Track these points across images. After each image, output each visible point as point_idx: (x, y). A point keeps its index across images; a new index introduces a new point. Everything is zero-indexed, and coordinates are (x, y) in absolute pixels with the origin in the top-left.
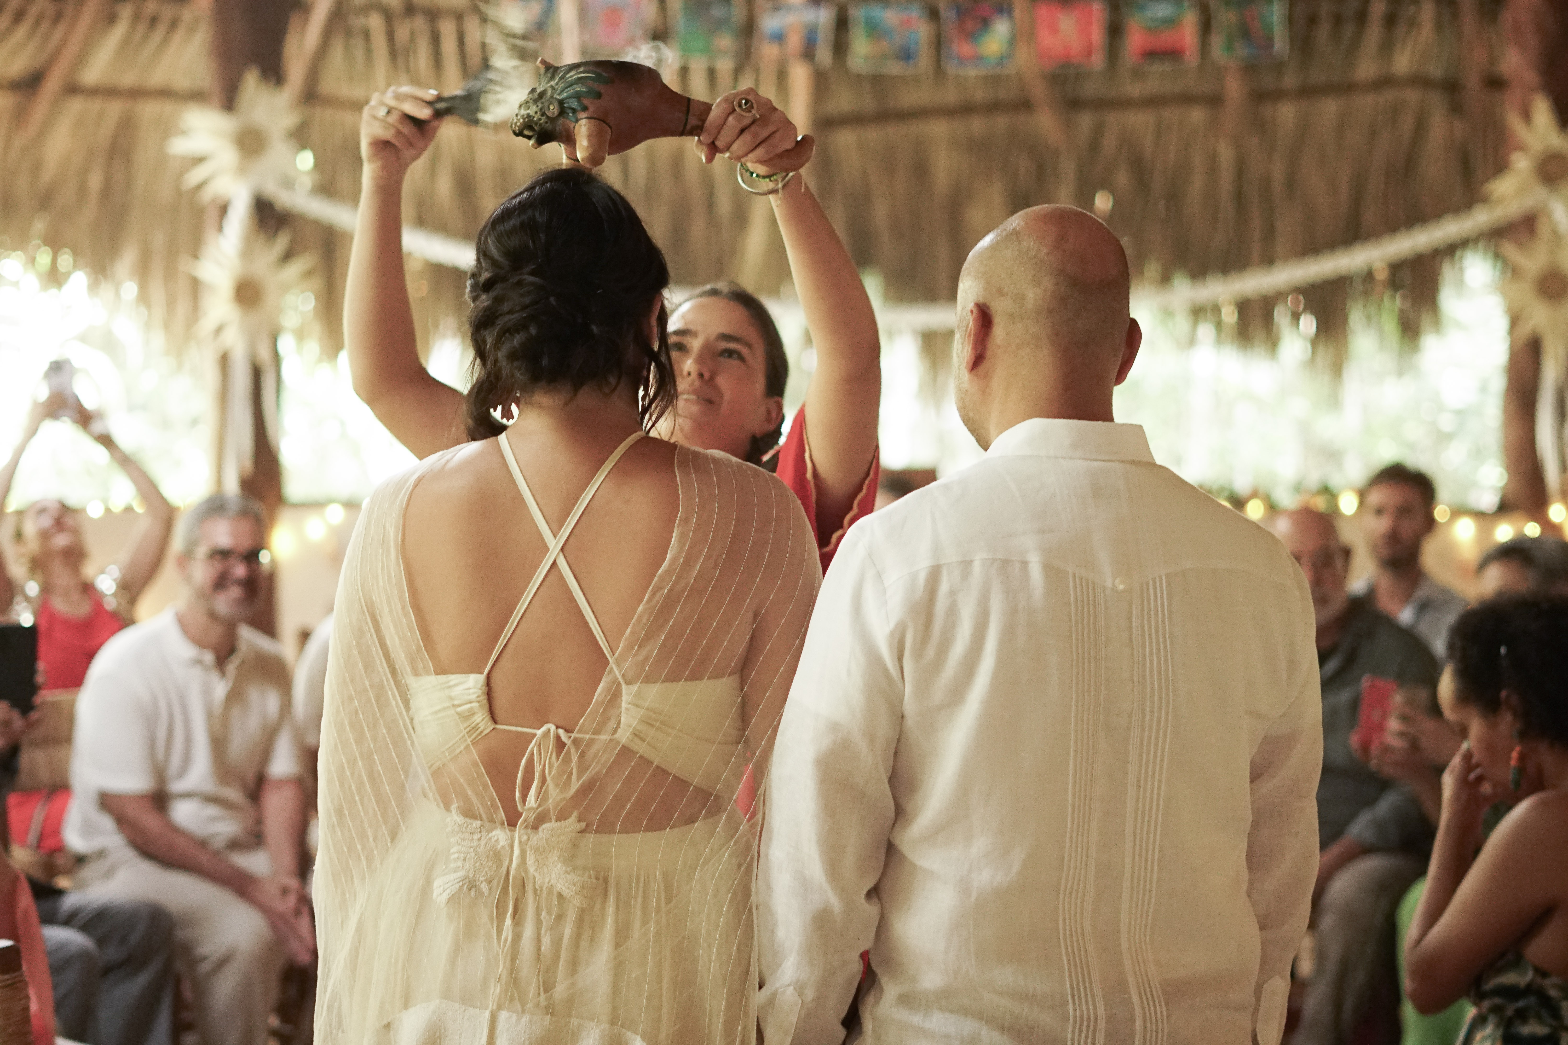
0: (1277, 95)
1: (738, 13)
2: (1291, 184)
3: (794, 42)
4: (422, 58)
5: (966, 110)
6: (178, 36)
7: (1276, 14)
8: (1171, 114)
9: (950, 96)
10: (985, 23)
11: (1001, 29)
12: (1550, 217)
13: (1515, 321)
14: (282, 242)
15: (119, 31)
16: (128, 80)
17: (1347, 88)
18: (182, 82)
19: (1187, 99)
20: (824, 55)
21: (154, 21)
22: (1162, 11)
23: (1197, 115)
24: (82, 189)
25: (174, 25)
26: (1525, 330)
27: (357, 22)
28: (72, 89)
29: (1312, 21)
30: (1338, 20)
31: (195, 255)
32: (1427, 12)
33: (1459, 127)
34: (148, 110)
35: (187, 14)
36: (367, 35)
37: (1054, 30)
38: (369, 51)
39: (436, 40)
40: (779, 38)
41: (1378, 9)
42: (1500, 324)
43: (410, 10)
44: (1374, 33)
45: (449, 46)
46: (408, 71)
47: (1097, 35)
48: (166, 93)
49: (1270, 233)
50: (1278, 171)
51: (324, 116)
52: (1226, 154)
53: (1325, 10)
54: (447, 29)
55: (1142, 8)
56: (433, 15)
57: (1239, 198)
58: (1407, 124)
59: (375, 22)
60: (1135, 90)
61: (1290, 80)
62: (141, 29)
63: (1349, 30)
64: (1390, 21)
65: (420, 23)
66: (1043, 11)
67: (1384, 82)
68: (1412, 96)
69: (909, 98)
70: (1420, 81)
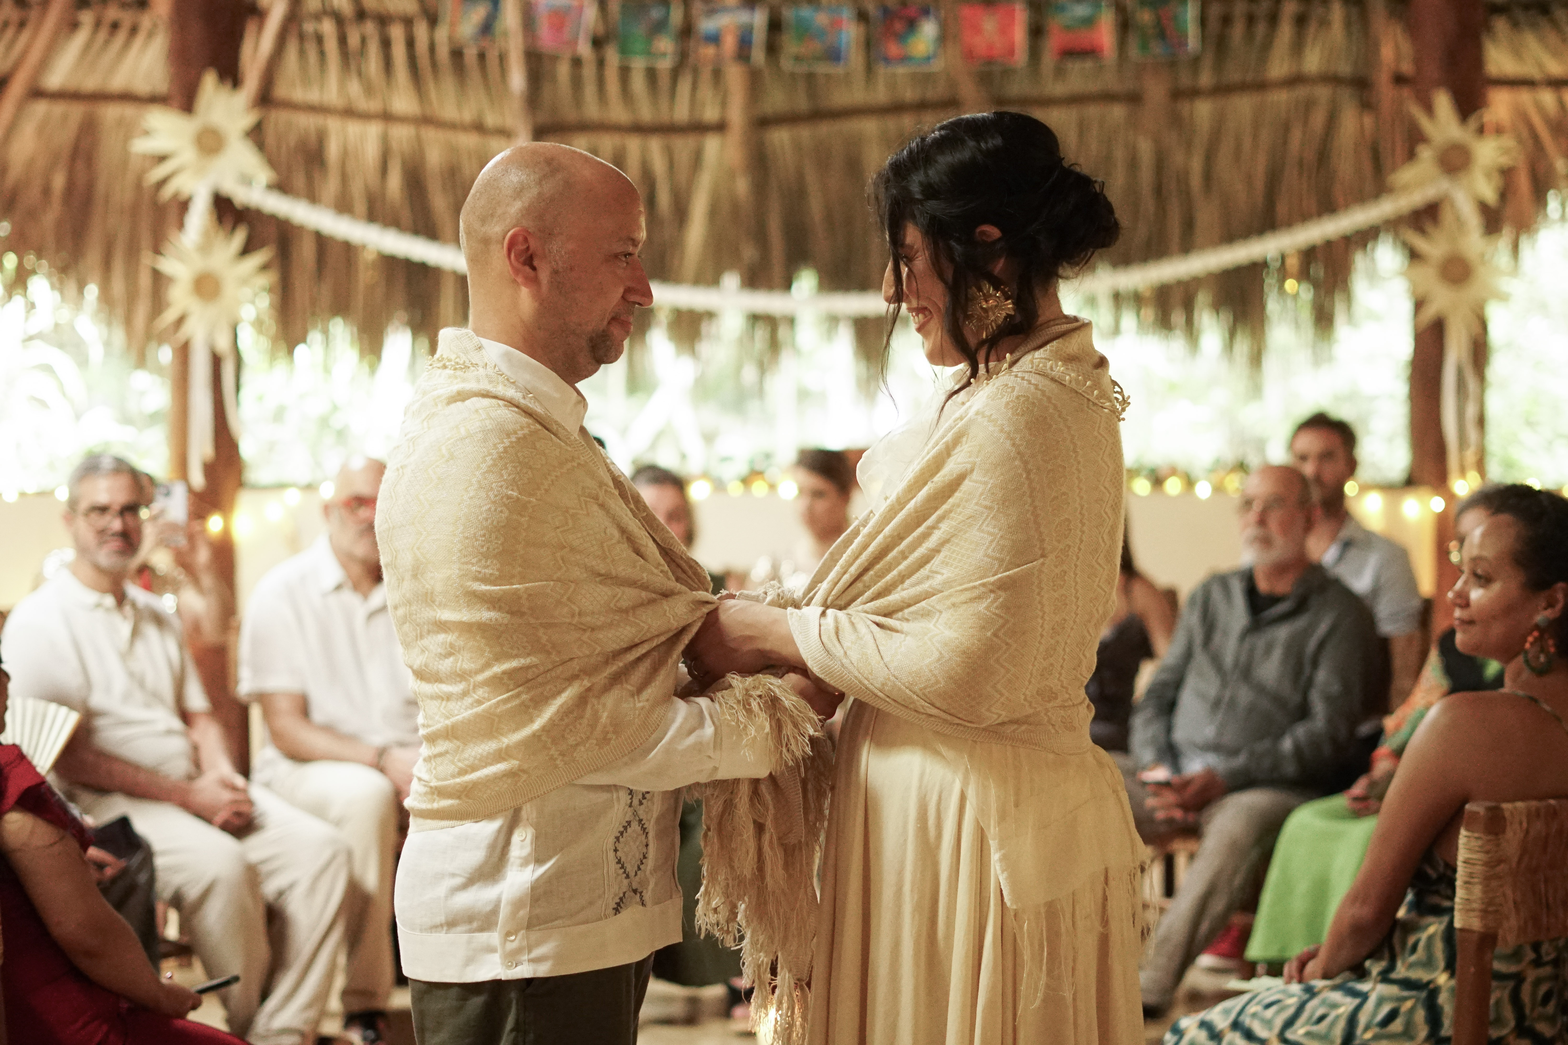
0: (1194, 93)
1: (676, 16)
2: (1208, 177)
3: (730, 43)
4: (373, 63)
5: (896, 108)
6: (139, 41)
7: (1190, 14)
8: (1093, 111)
9: (881, 95)
10: (912, 25)
11: (928, 30)
12: (1453, 206)
13: (1419, 305)
14: (240, 237)
15: (80, 38)
16: (90, 84)
17: (1261, 86)
18: (142, 87)
19: (1108, 97)
20: (758, 55)
21: (115, 26)
22: (1081, 11)
23: (1118, 112)
24: (46, 191)
25: (134, 30)
26: (1430, 313)
27: (309, 27)
28: (36, 93)
29: (1226, 20)
30: (1251, 20)
31: (157, 251)
32: (1337, 13)
33: (1368, 121)
34: (111, 113)
35: (146, 21)
36: (319, 39)
37: (977, 29)
38: (322, 54)
39: (386, 44)
40: (715, 39)
41: (1289, 9)
42: (1406, 307)
43: (361, 15)
44: (1285, 31)
45: (399, 51)
46: (360, 74)
47: (1020, 35)
48: (127, 97)
49: (1189, 225)
50: (1196, 165)
51: (278, 118)
52: (1145, 148)
53: (1239, 9)
54: (397, 33)
55: (1062, 9)
56: (383, 20)
57: (1159, 190)
58: (1318, 119)
59: (328, 27)
60: (1058, 89)
61: (1206, 79)
62: (102, 35)
63: (1261, 29)
64: (1301, 21)
65: (370, 28)
66: (966, 11)
67: (1295, 80)
68: (1323, 93)
69: (840, 98)
70: (1331, 79)
